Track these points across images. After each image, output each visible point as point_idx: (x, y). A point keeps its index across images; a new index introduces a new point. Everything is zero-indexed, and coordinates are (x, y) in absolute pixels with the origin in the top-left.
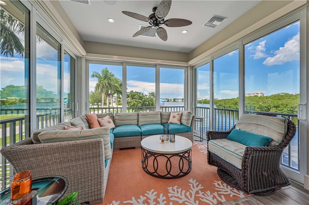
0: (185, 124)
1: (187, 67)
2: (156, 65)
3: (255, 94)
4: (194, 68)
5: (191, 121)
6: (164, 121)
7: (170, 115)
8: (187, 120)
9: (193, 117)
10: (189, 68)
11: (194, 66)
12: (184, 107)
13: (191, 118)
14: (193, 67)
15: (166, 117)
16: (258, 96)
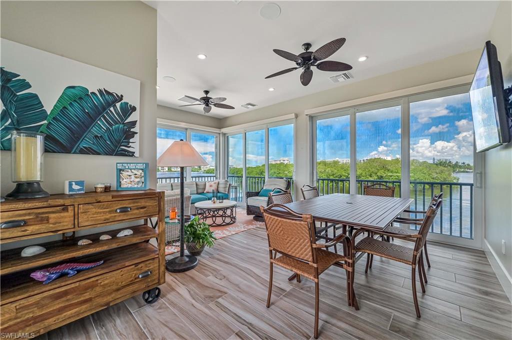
0: (223, 192)
1: (219, 133)
2: (186, 129)
3: (282, 161)
4: (226, 136)
5: (228, 189)
6: (200, 191)
7: (205, 185)
8: (225, 188)
9: (230, 184)
10: (221, 135)
11: (227, 134)
12: (215, 176)
13: (228, 186)
14: (225, 134)
15: (202, 187)
16: (284, 164)
